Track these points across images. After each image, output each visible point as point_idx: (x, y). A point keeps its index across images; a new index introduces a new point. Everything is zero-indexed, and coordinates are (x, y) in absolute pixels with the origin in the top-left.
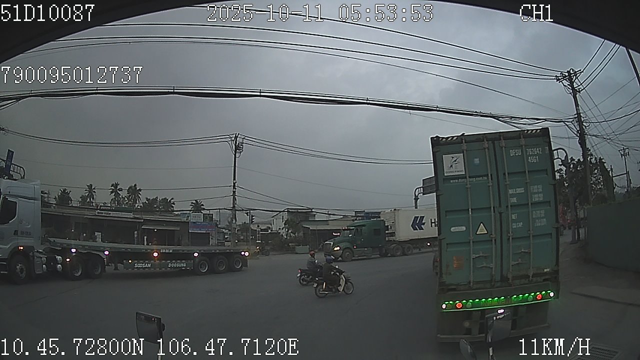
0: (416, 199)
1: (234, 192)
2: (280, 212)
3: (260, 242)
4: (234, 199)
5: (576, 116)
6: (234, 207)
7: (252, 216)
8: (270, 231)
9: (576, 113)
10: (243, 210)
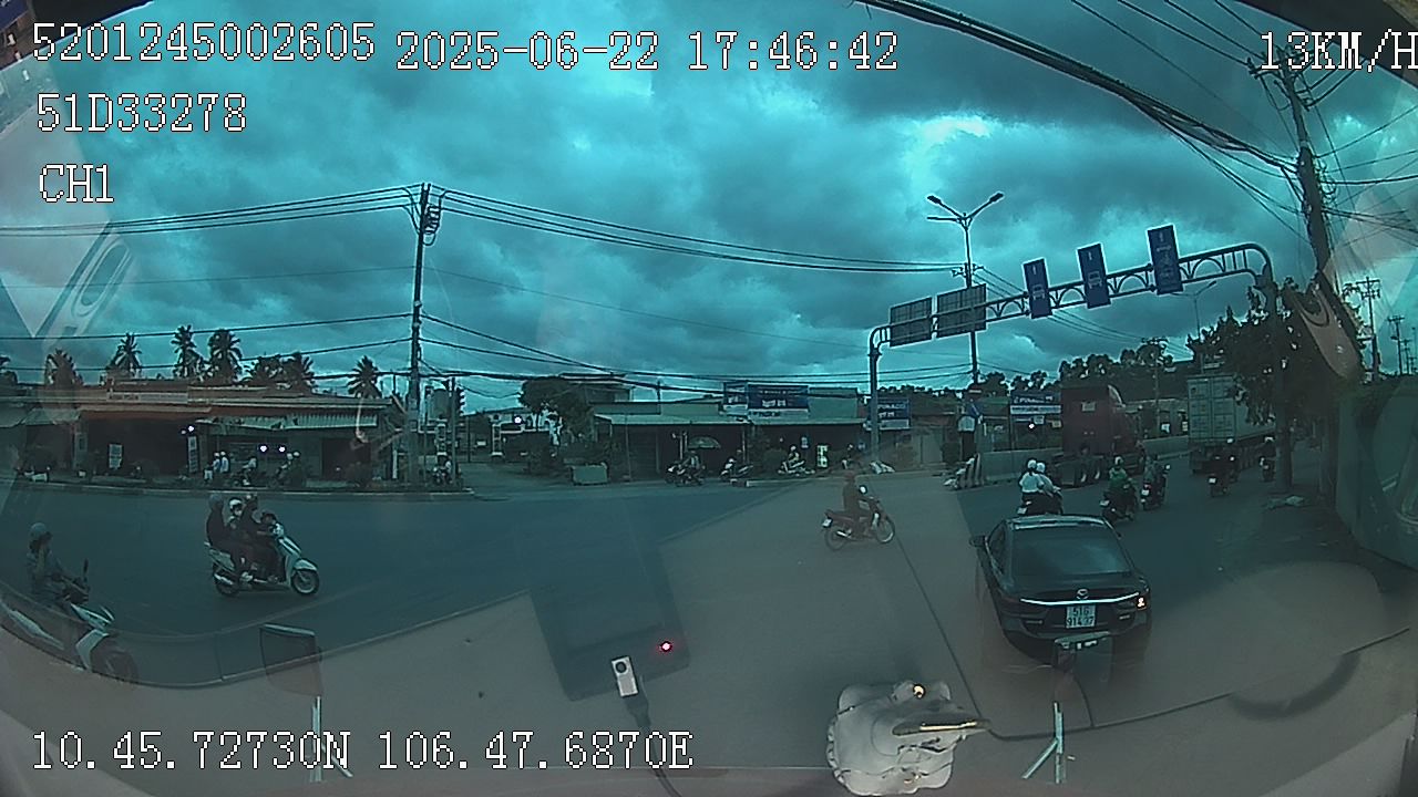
1: (416, 330)
3: (500, 454)
4: (416, 348)
6: (414, 367)
8: (523, 429)
10: (439, 375)
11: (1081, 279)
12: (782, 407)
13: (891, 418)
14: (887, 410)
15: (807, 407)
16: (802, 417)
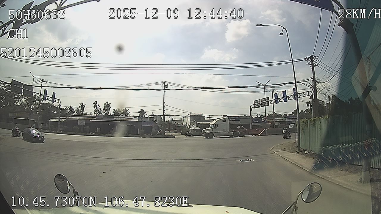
0: (251, 110)
1: (164, 108)
2: (185, 116)
3: (176, 130)
4: (164, 111)
5: (313, 78)
6: (164, 114)
7: (172, 118)
8: (181, 125)
9: (313, 76)
10: (168, 116)
11: (283, 97)
12: (234, 120)
13: (258, 122)
14: (257, 121)
15: (239, 120)
16: (239, 122)
